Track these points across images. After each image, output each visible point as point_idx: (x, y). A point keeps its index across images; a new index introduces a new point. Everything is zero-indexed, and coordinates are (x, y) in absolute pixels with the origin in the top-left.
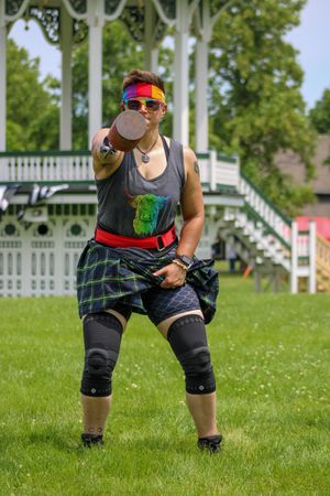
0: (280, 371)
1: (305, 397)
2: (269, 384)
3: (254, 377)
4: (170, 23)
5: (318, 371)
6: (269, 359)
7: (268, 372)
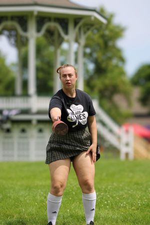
0: (114, 195)
1: (125, 207)
2: (109, 202)
3: (102, 198)
4: (66, 37)
5: (131, 195)
6: (109, 190)
7: (109, 196)
